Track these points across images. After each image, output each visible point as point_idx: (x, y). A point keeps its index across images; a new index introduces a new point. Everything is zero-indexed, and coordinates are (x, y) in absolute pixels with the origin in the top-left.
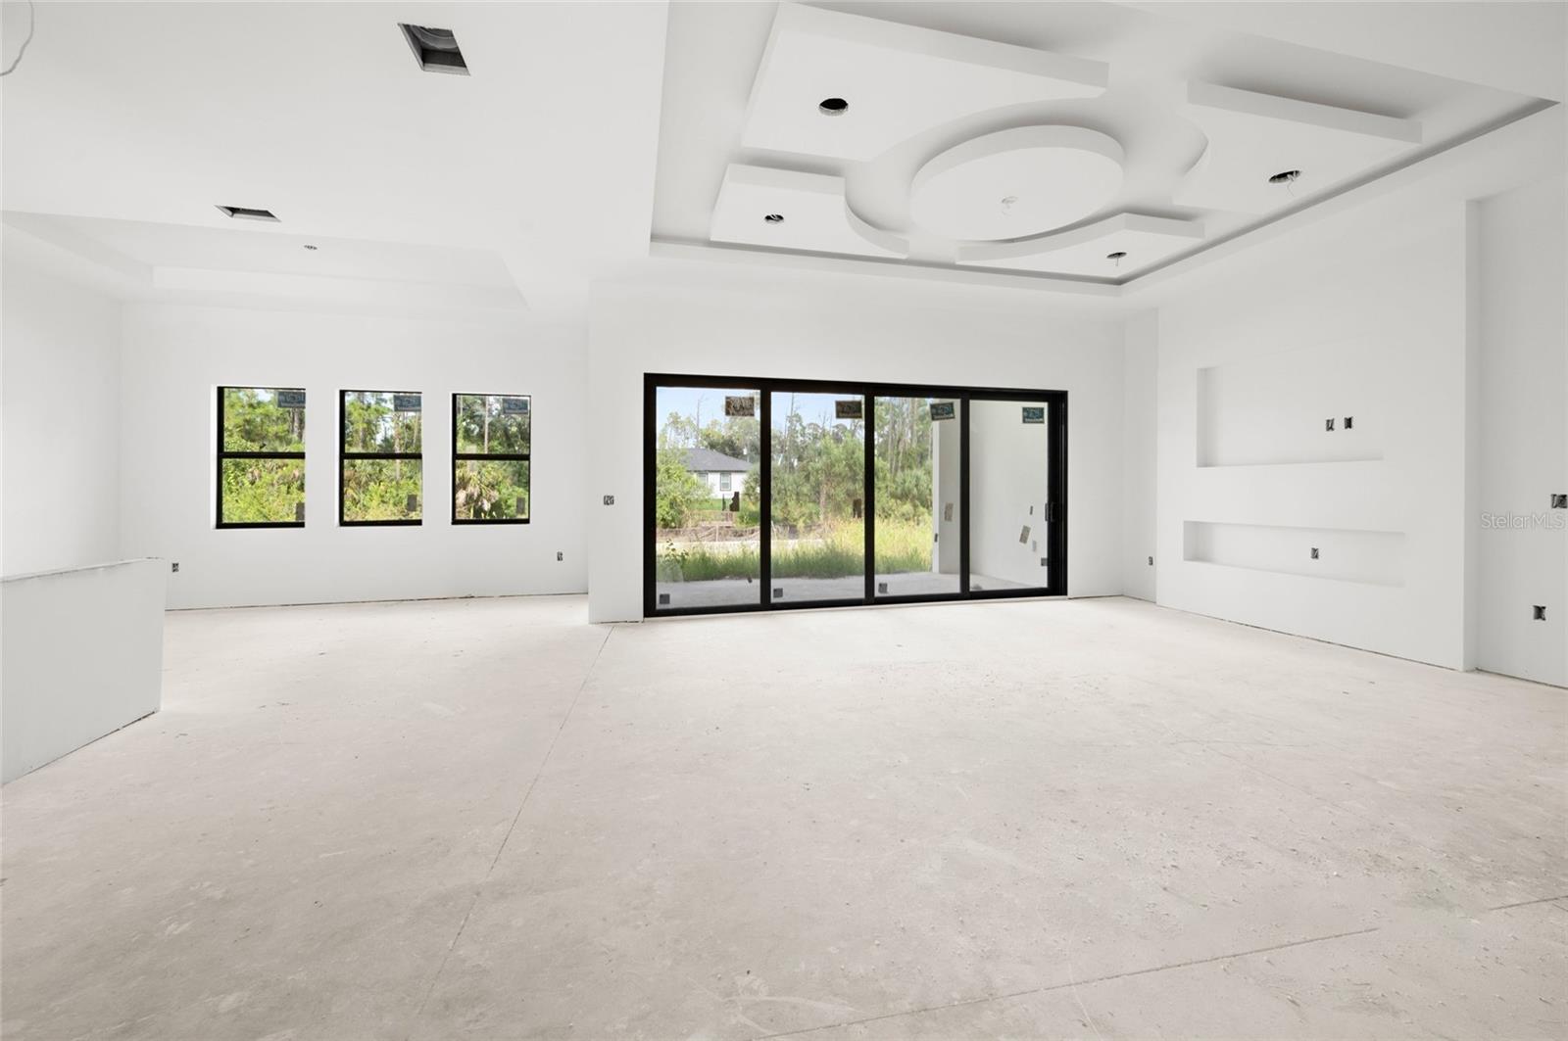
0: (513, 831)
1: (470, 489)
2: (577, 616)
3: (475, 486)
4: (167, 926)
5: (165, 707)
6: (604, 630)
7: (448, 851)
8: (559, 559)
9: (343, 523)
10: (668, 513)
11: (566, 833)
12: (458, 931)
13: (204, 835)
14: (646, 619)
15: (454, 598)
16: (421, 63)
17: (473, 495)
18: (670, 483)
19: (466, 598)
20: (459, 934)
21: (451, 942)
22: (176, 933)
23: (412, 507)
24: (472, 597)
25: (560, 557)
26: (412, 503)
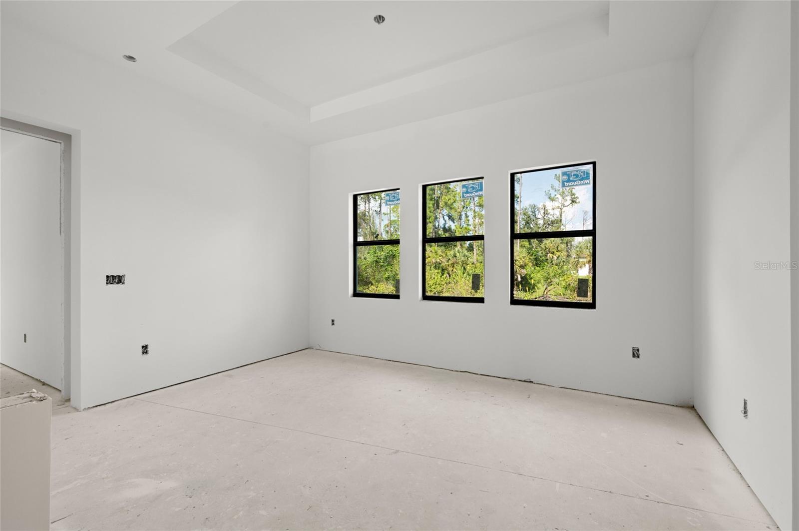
8: (634, 356)
19: (525, 381)
23: (476, 285)
24: (532, 382)
25: (636, 354)
26: (476, 281)
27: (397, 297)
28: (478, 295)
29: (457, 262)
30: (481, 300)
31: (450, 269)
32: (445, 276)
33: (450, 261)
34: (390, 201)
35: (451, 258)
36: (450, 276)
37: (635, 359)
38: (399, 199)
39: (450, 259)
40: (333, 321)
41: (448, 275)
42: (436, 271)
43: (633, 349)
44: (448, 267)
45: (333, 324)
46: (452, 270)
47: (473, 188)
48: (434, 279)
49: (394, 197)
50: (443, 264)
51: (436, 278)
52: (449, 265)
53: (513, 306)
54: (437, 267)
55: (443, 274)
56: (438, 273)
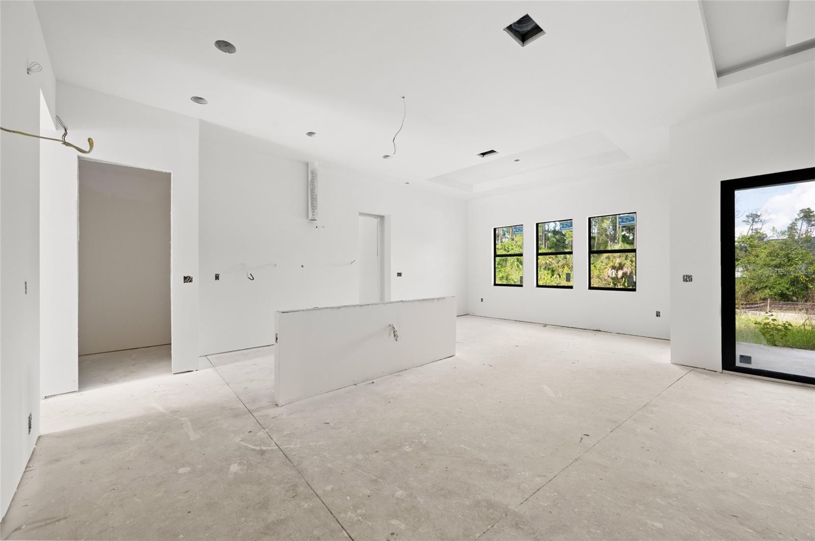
0: (544, 487)
1: (625, 270)
2: (662, 356)
3: (628, 268)
4: (406, 445)
5: (457, 355)
6: (681, 371)
7: (508, 477)
8: (657, 316)
9: (538, 286)
10: (788, 289)
11: (576, 510)
12: (485, 530)
13: (436, 413)
14: (724, 371)
15: (590, 330)
16: (522, 43)
17: (627, 272)
18: (791, 265)
19: (596, 330)
20: (485, 533)
21: (479, 535)
22: (407, 450)
23: (568, 279)
24: (600, 331)
25: (658, 314)
26: (568, 277)
27: (522, 286)
28: (569, 284)
29: (568, 263)
30: (571, 287)
31: (560, 270)
32: (555, 276)
33: (560, 263)
34: (516, 231)
35: (561, 259)
36: (560, 277)
37: (658, 317)
38: (522, 231)
39: (560, 261)
40: (482, 299)
41: (558, 276)
42: (546, 272)
43: (657, 312)
44: (558, 268)
45: (482, 301)
46: (562, 272)
47: (567, 225)
48: (544, 279)
49: (519, 229)
50: (553, 266)
51: (546, 278)
52: (559, 267)
53: (590, 290)
54: (547, 269)
55: (553, 275)
56: (548, 274)
